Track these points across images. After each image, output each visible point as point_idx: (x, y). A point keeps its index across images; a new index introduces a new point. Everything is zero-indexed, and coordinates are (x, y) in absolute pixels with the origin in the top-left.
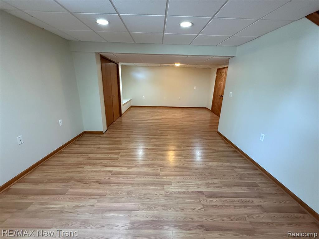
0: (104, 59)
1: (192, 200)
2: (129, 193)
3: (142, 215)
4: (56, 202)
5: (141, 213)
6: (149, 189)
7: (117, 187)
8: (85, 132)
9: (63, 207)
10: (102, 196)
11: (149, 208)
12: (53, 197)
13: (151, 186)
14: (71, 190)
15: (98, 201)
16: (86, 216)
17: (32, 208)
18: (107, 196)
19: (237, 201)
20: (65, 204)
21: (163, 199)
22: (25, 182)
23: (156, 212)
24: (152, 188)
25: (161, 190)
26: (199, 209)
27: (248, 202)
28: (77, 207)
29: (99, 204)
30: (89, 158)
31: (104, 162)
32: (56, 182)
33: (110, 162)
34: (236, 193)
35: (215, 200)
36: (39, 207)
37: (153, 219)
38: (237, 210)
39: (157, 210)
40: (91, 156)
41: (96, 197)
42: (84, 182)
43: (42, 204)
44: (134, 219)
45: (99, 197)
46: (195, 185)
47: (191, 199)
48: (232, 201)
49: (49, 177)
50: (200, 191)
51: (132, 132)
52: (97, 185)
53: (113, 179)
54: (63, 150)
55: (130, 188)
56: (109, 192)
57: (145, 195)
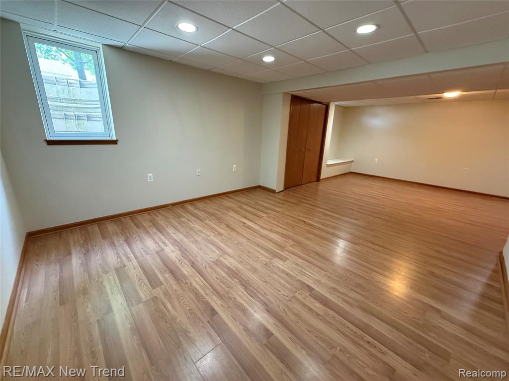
0: (297, 100)
1: (288, 284)
2: (240, 244)
3: (230, 262)
4: (194, 223)
5: (232, 260)
6: (259, 252)
7: (235, 235)
8: (260, 187)
9: (194, 227)
10: (220, 234)
11: (241, 261)
12: (196, 219)
13: (263, 250)
14: (207, 221)
15: (214, 236)
16: (199, 239)
17: (183, 219)
18: (223, 237)
19: (352, 330)
20: (197, 226)
21: (260, 265)
22: (193, 205)
23: (241, 267)
24: (262, 252)
25: (269, 258)
26: (284, 295)
27: (375, 347)
28: (201, 231)
29: (212, 237)
30: (240, 207)
31: (248, 215)
32: (205, 213)
33: (252, 217)
34: (368, 326)
35: (318, 305)
36: (186, 220)
37: (234, 269)
38: (336, 334)
39: (244, 267)
40: (245, 207)
41: (216, 233)
42: (219, 220)
43: (188, 220)
44: (222, 259)
45: (217, 233)
46: (314, 279)
47: (288, 282)
48: (344, 325)
49: (205, 208)
50: (311, 287)
51: (309, 201)
52: (224, 227)
53: (239, 230)
54: (230, 195)
55: (244, 241)
56: (226, 235)
57: (249, 252)
